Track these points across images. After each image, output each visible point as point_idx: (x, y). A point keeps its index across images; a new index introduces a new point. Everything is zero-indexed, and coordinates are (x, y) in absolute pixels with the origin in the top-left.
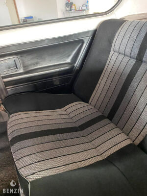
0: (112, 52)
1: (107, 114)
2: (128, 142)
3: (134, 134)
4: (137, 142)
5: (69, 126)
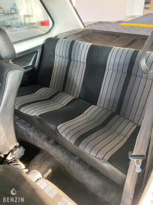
0: (56, 56)
1: (61, 89)
2: (73, 98)
3: (75, 94)
4: (77, 97)
5: (41, 99)
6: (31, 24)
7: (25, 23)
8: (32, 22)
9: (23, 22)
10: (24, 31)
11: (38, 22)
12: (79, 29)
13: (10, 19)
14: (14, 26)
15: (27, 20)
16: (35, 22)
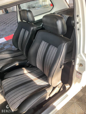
6: (45, 5)
7: (42, 5)
8: (46, 4)
9: (41, 5)
10: (41, 10)
11: (49, 4)
12: (66, 9)
13: (35, 3)
14: (37, 7)
15: (44, 4)
16: (47, 4)
